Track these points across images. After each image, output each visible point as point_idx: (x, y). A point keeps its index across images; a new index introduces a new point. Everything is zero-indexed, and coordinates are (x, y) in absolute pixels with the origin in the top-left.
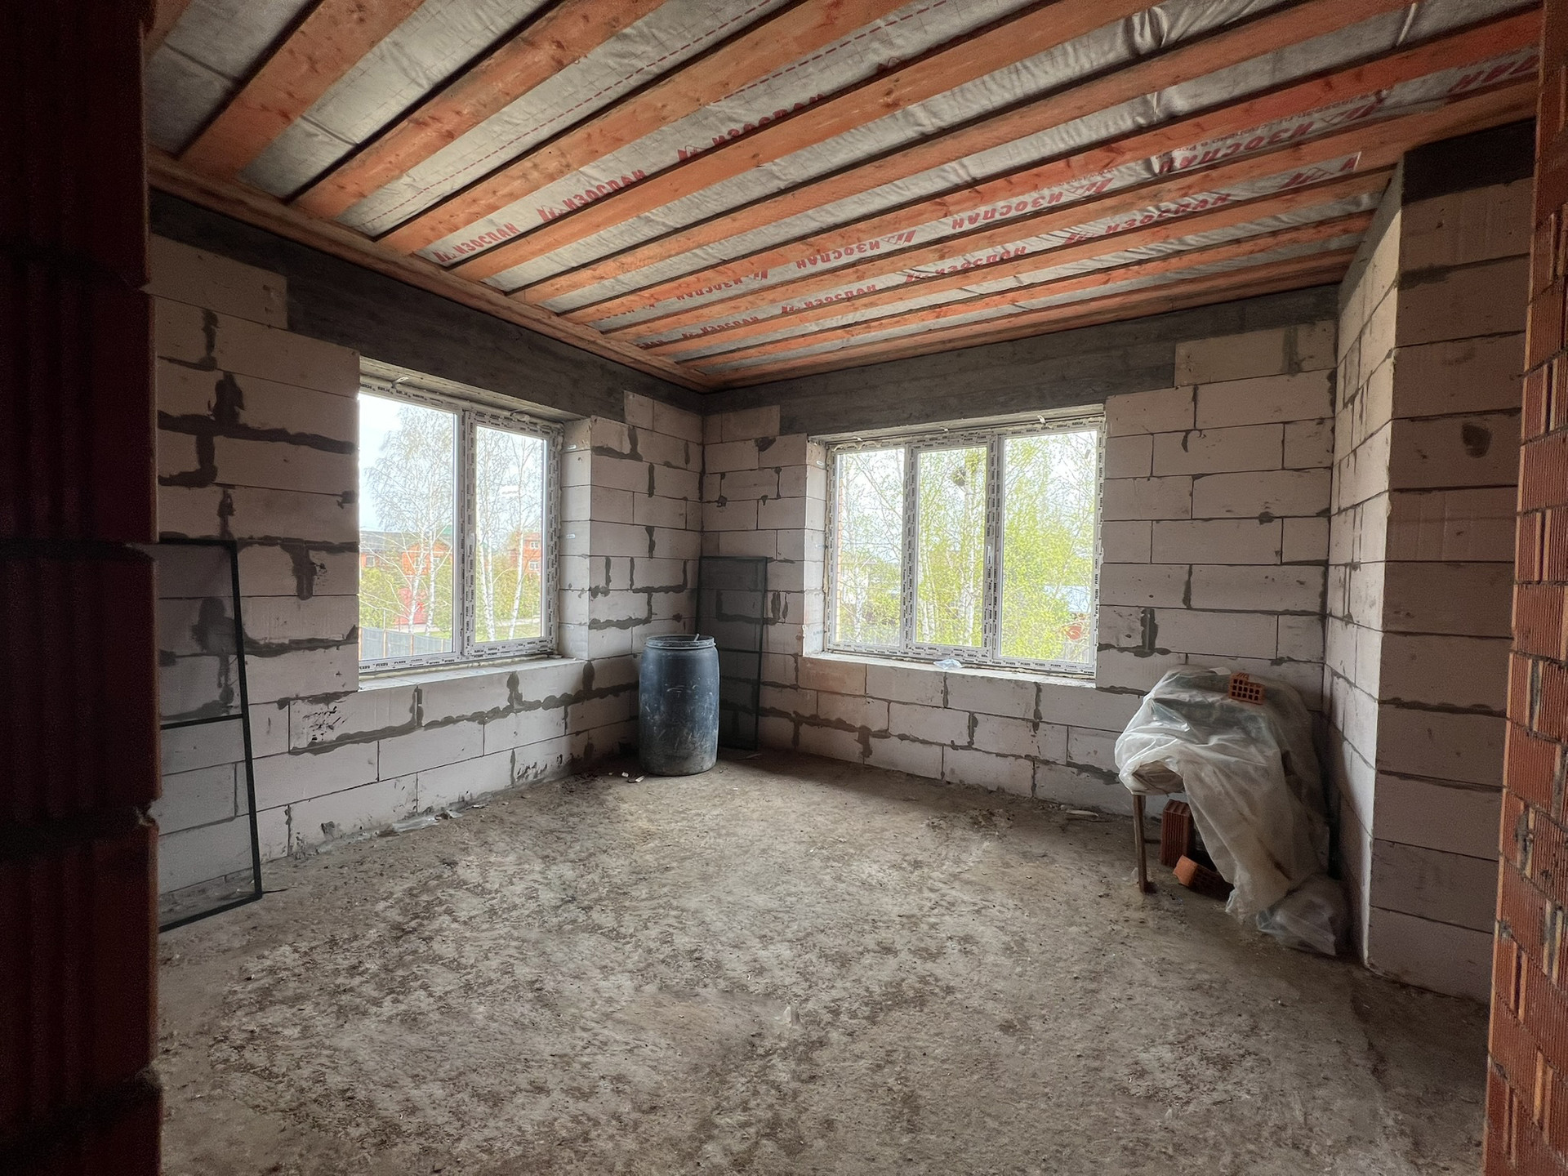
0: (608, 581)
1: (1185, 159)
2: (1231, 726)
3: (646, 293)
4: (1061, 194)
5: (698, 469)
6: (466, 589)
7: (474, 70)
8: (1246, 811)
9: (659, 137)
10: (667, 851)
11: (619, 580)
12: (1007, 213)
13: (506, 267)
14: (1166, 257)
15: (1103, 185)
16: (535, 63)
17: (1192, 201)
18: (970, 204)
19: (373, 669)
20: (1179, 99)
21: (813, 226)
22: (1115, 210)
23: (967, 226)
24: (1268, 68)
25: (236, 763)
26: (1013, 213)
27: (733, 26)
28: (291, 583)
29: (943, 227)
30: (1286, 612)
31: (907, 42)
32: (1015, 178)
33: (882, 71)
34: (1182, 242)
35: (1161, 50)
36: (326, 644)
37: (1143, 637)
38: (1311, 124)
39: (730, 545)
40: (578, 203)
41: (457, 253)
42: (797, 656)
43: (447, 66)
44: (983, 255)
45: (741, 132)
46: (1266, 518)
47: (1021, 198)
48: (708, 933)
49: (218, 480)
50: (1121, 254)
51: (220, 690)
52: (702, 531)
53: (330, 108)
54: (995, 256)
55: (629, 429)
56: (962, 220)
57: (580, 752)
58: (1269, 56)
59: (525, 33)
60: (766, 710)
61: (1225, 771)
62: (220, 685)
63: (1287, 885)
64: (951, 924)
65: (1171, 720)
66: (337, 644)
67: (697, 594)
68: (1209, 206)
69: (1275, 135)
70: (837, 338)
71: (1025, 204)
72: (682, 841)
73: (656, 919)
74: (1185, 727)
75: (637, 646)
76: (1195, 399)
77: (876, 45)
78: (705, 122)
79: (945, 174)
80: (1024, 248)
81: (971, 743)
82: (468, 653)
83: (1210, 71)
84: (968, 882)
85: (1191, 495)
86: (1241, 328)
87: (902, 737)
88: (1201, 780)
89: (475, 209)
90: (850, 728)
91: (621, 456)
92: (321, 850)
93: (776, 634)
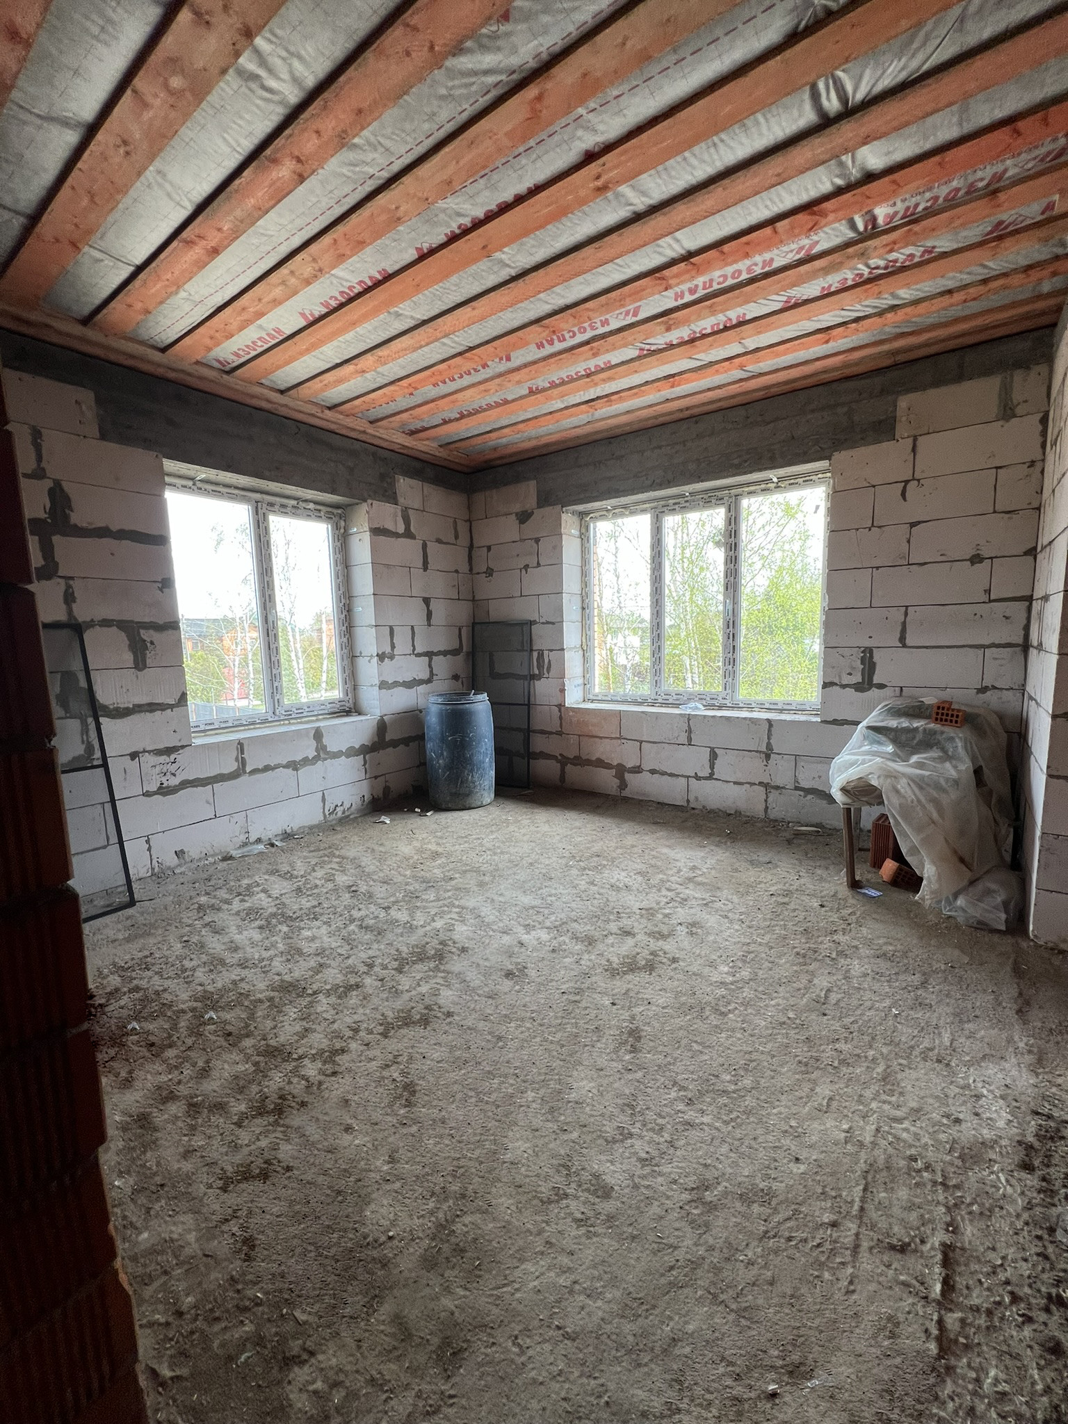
0: (393, 647)
1: (887, 216)
2: (932, 747)
3: (404, 383)
4: (772, 260)
5: (467, 543)
6: (273, 659)
7: (228, 189)
8: (935, 815)
9: (397, 237)
10: (451, 866)
11: (403, 645)
12: (724, 282)
13: (279, 367)
14: (881, 313)
15: (812, 247)
16: (279, 179)
17: (899, 256)
18: (687, 276)
19: (202, 727)
20: (873, 157)
21: (547, 308)
22: (826, 271)
23: (688, 298)
24: (955, 120)
25: (103, 803)
26: (730, 282)
27: (449, 128)
28: (128, 657)
29: (666, 300)
30: (993, 645)
31: (611, 126)
32: (726, 248)
33: (590, 157)
34: (894, 296)
35: (850, 112)
36: (162, 707)
37: (863, 674)
38: (1005, 171)
39: (498, 611)
40: (334, 303)
41: (235, 358)
42: (560, 706)
43: (206, 188)
44: (707, 324)
45: (469, 225)
46: (976, 559)
47: (735, 267)
48: (482, 924)
49: (60, 574)
50: (837, 312)
51: (84, 746)
52: (473, 600)
53: (110, 235)
54: (718, 324)
55: (402, 511)
56: (682, 293)
57: (379, 793)
58: (955, 108)
59: (268, 152)
60: (535, 753)
61: (919, 783)
62: (83, 742)
63: (968, 875)
64: (681, 914)
65: (879, 743)
66: (171, 707)
67: (472, 655)
68: (917, 260)
69: (972, 185)
70: (582, 413)
71: (740, 272)
72: (464, 858)
73: (441, 914)
74: (890, 748)
75: (421, 703)
76: (914, 450)
77: (580, 133)
78: (435, 219)
79: (660, 250)
80: (744, 314)
81: (712, 774)
82: (278, 711)
83: (897, 129)
84: (699, 884)
85: (909, 542)
86: (960, 376)
87: (653, 772)
88: (897, 791)
89: (245, 316)
90: (608, 766)
91: (396, 535)
92: (177, 871)
93: (542, 688)
